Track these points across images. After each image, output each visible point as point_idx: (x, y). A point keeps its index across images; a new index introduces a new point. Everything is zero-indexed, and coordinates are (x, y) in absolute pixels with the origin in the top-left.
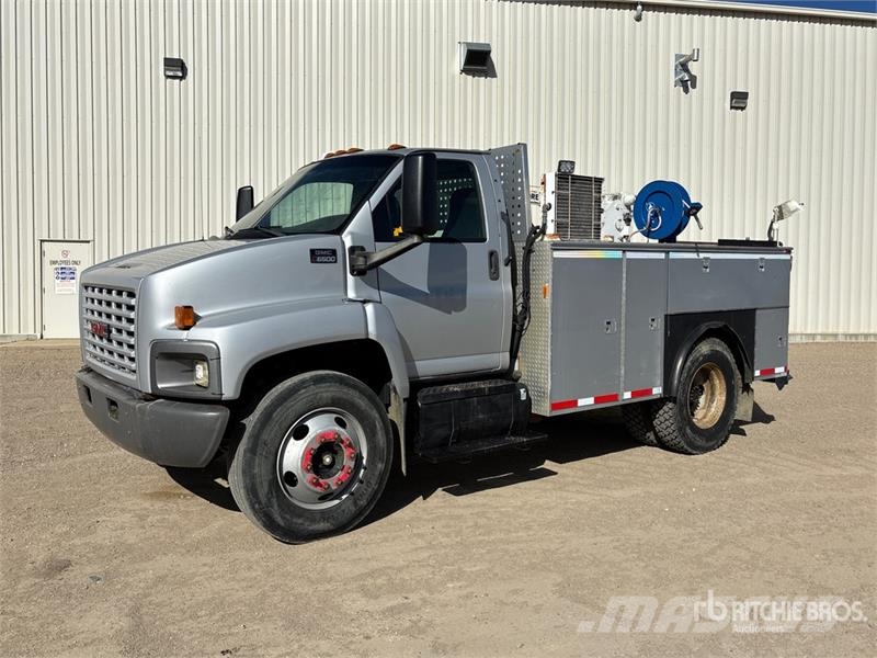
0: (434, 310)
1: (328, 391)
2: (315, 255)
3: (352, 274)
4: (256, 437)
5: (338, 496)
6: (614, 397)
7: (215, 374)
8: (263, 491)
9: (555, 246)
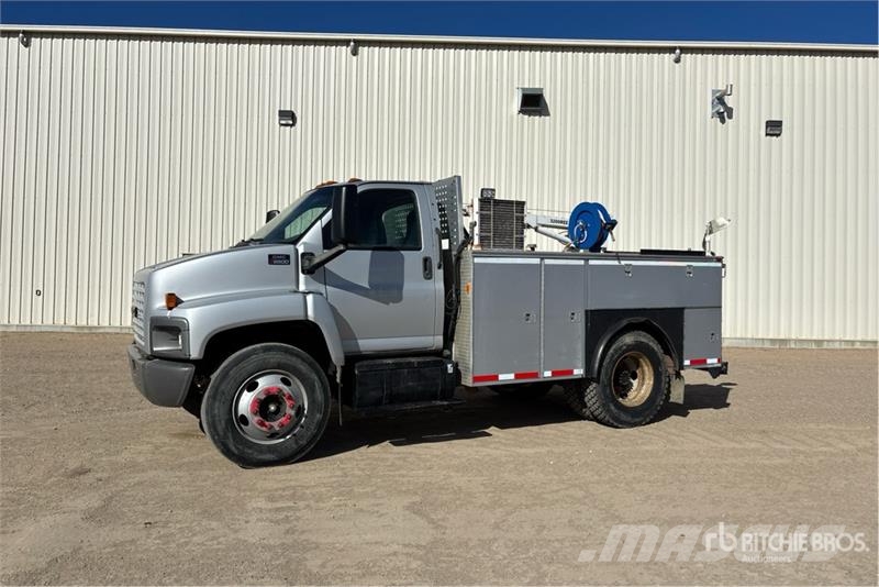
0: (374, 302)
1: (275, 357)
2: (272, 259)
3: (303, 272)
4: (216, 389)
5: (284, 436)
6: (535, 375)
7: (186, 342)
8: (221, 427)
9: (476, 254)
